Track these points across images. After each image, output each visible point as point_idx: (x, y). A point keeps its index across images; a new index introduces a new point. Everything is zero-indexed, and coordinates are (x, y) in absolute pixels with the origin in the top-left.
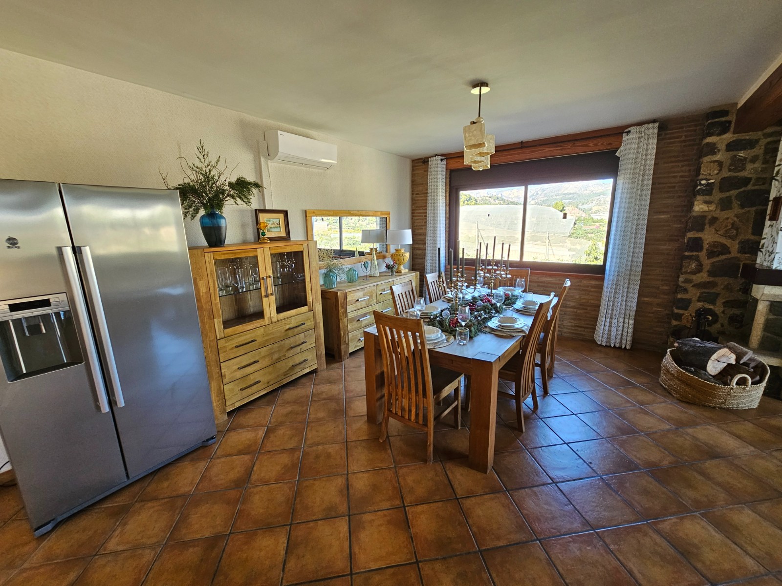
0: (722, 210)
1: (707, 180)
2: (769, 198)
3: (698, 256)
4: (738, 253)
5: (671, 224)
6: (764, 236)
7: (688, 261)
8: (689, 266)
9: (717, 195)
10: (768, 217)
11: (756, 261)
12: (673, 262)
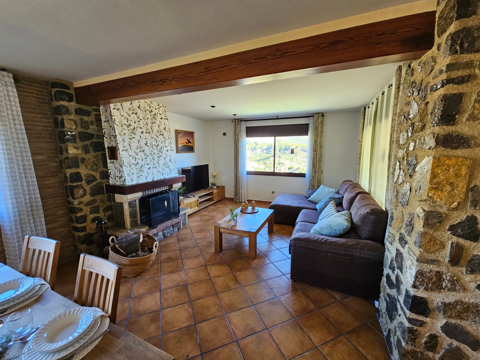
0: (86, 153)
1: (71, 132)
2: (105, 147)
3: (81, 185)
4: (101, 179)
5: (48, 163)
6: (109, 168)
7: (77, 189)
8: (78, 192)
9: (80, 144)
10: (108, 158)
11: (109, 182)
12: (59, 192)
